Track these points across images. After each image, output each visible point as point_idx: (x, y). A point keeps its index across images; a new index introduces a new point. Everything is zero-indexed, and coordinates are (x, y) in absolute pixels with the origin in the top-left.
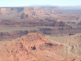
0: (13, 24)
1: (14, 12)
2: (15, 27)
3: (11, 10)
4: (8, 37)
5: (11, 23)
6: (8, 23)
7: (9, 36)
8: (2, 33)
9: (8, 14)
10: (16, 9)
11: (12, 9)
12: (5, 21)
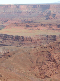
0: (36, 27)
1: (36, 10)
2: (38, 30)
3: (33, 8)
4: (30, 42)
5: (33, 24)
6: (30, 25)
8: (23, 37)
9: (30, 13)
10: (40, 6)
11: (35, 6)
12: (26, 22)
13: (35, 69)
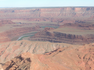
0: (88, 27)
1: (90, 12)
2: (90, 29)
3: (86, 10)
4: (81, 40)
5: (85, 24)
6: (82, 25)
7: (83, 40)
8: (74, 35)
9: (83, 15)
10: (93, 9)
11: (88, 9)
12: (79, 23)
13: (81, 64)
